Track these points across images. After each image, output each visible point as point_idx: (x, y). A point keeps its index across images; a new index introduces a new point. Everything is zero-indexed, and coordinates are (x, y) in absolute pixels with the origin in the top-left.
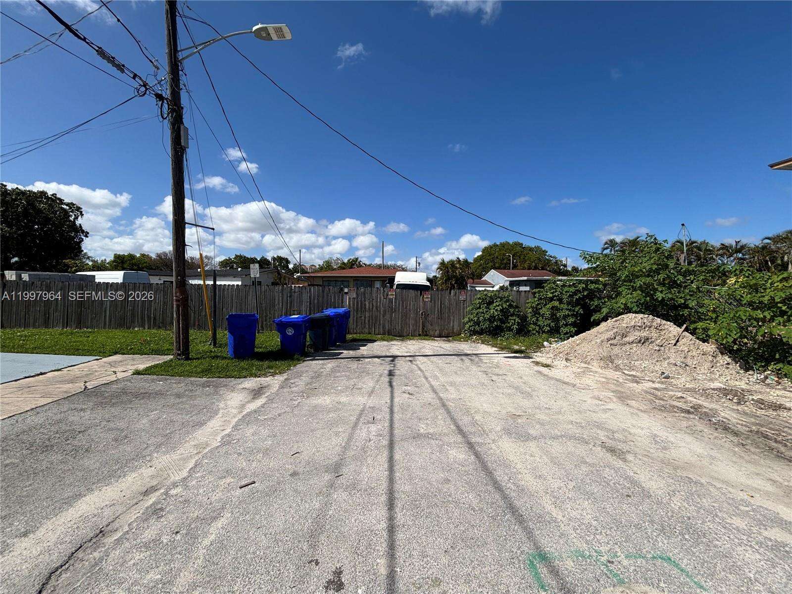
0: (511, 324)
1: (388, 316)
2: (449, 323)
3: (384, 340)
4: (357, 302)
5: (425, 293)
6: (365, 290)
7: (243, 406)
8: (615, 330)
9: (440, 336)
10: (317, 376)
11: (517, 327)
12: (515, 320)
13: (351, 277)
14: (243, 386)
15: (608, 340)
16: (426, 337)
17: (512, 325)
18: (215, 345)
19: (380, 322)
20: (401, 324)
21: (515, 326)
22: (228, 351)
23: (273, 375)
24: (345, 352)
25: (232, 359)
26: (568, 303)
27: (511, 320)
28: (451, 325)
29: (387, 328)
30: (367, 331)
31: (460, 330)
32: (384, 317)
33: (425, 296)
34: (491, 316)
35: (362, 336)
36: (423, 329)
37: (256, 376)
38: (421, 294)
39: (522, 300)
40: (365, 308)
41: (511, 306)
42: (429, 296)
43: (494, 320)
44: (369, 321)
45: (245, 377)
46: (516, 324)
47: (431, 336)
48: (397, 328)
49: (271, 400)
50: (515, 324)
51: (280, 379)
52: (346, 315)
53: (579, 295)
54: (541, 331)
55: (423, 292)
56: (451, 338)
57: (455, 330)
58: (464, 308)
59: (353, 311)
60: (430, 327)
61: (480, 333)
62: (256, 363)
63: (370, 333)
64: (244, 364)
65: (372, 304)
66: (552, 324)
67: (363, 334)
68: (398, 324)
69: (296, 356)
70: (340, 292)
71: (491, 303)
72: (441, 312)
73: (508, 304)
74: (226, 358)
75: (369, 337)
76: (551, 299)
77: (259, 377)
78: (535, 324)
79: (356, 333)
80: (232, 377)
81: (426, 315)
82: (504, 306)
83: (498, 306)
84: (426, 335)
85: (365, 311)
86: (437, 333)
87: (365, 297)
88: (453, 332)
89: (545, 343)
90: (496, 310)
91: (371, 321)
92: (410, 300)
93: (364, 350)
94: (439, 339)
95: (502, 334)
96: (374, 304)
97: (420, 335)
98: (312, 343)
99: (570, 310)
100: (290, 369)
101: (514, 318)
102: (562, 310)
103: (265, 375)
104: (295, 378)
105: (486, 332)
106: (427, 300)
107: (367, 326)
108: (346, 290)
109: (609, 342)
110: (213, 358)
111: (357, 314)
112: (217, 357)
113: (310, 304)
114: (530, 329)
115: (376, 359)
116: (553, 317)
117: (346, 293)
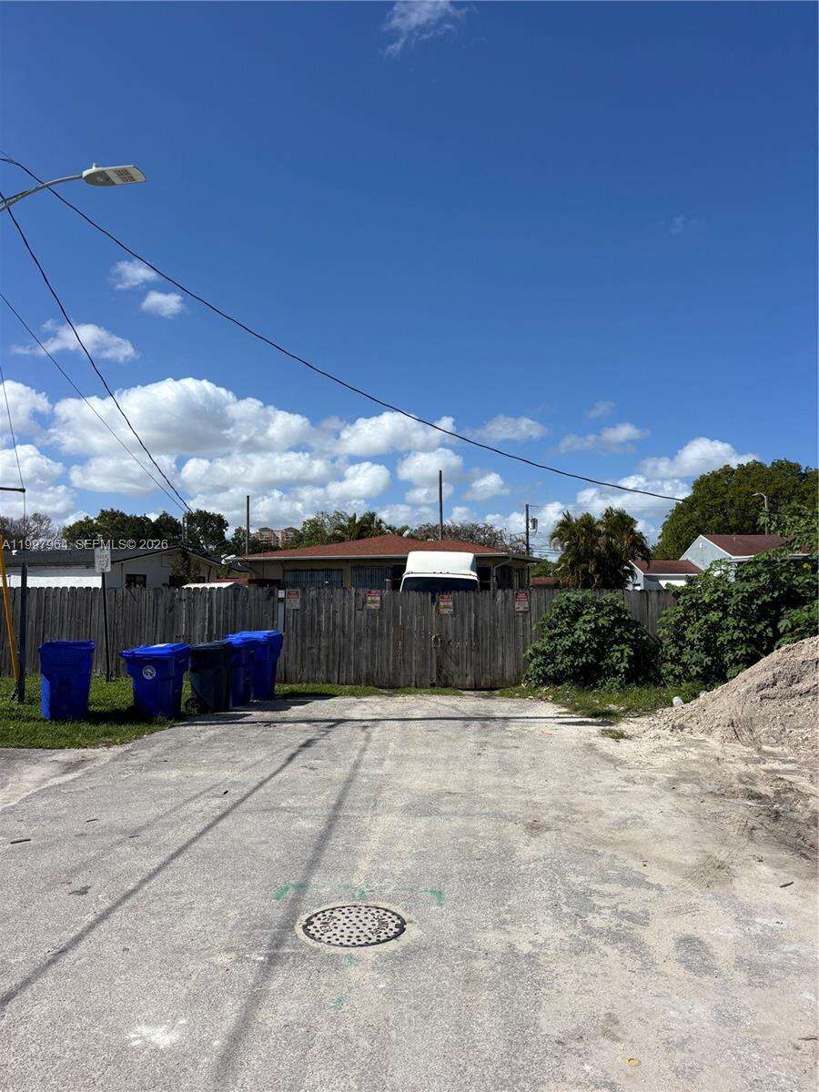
0: (614, 660)
1: (365, 647)
2: (495, 659)
3: (353, 694)
4: (303, 617)
5: (442, 598)
6: (319, 593)
7: (45, 780)
8: (778, 669)
9: (476, 687)
10: (181, 745)
11: (627, 666)
12: (622, 651)
13: (348, 560)
14: (54, 758)
15: (761, 687)
16: (446, 690)
17: (617, 663)
18: (21, 699)
19: (349, 658)
20: (395, 661)
21: (623, 665)
22: (41, 709)
23: (108, 745)
24: (254, 713)
25: (45, 721)
26: (744, 614)
27: (614, 651)
28: (500, 663)
29: (364, 668)
30: (322, 675)
31: (519, 674)
32: (356, 647)
33: (442, 604)
34: (573, 643)
35: (309, 688)
36: (439, 672)
37: (80, 746)
38: (433, 598)
39: (653, 608)
40: (319, 630)
41: (618, 622)
42: (451, 604)
43: (583, 650)
44: (327, 656)
45: (62, 748)
46: (626, 660)
47: (456, 687)
48: (385, 670)
49: (89, 774)
50: (622, 661)
51: (117, 750)
52: (275, 644)
53: (765, 597)
54: (685, 676)
55: (437, 596)
56: (497, 692)
57: (507, 674)
58: (525, 628)
59: (294, 636)
60: (453, 667)
61: (556, 680)
62: (85, 727)
63: (329, 682)
64: (64, 728)
65: (334, 623)
66: (706, 660)
67: (315, 682)
68: (388, 661)
69: (160, 718)
70: (268, 599)
71: (576, 616)
72: (476, 634)
73: (612, 618)
74: (34, 719)
75: (325, 688)
76: (708, 607)
77: (86, 747)
78: (675, 660)
79: (301, 682)
80: (40, 747)
81: (444, 643)
82: (601, 622)
83: (589, 622)
84: (446, 686)
85: (320, 635)
86: (469, 680)
87: (319, 609)
88: (503, 679)
89: (676, 700)
90: (585, 631)
91: (331, 656)
92: (412, 612)
93: (296, 711)
94: (472, 693)
95: (599, 682)
96: (338, 620)
97: (433, 685)
98: (195, 696)
99: (744, 630)
100: (140, 738)
101: (623, 646)
102: (728, 629)
103: (95, 746)
104: (142, 749)
105: (569, 677)
106: (446, 611)
107: (324, 668)
108: (281, 594)
109: (761, 693)
110: (13, 718)
111: (303, 641)
112: (19, 717)
113: (210, 622)
114: (663, 671)
115: (303, 725)
116: (709, 646)
117: (281, 600)
